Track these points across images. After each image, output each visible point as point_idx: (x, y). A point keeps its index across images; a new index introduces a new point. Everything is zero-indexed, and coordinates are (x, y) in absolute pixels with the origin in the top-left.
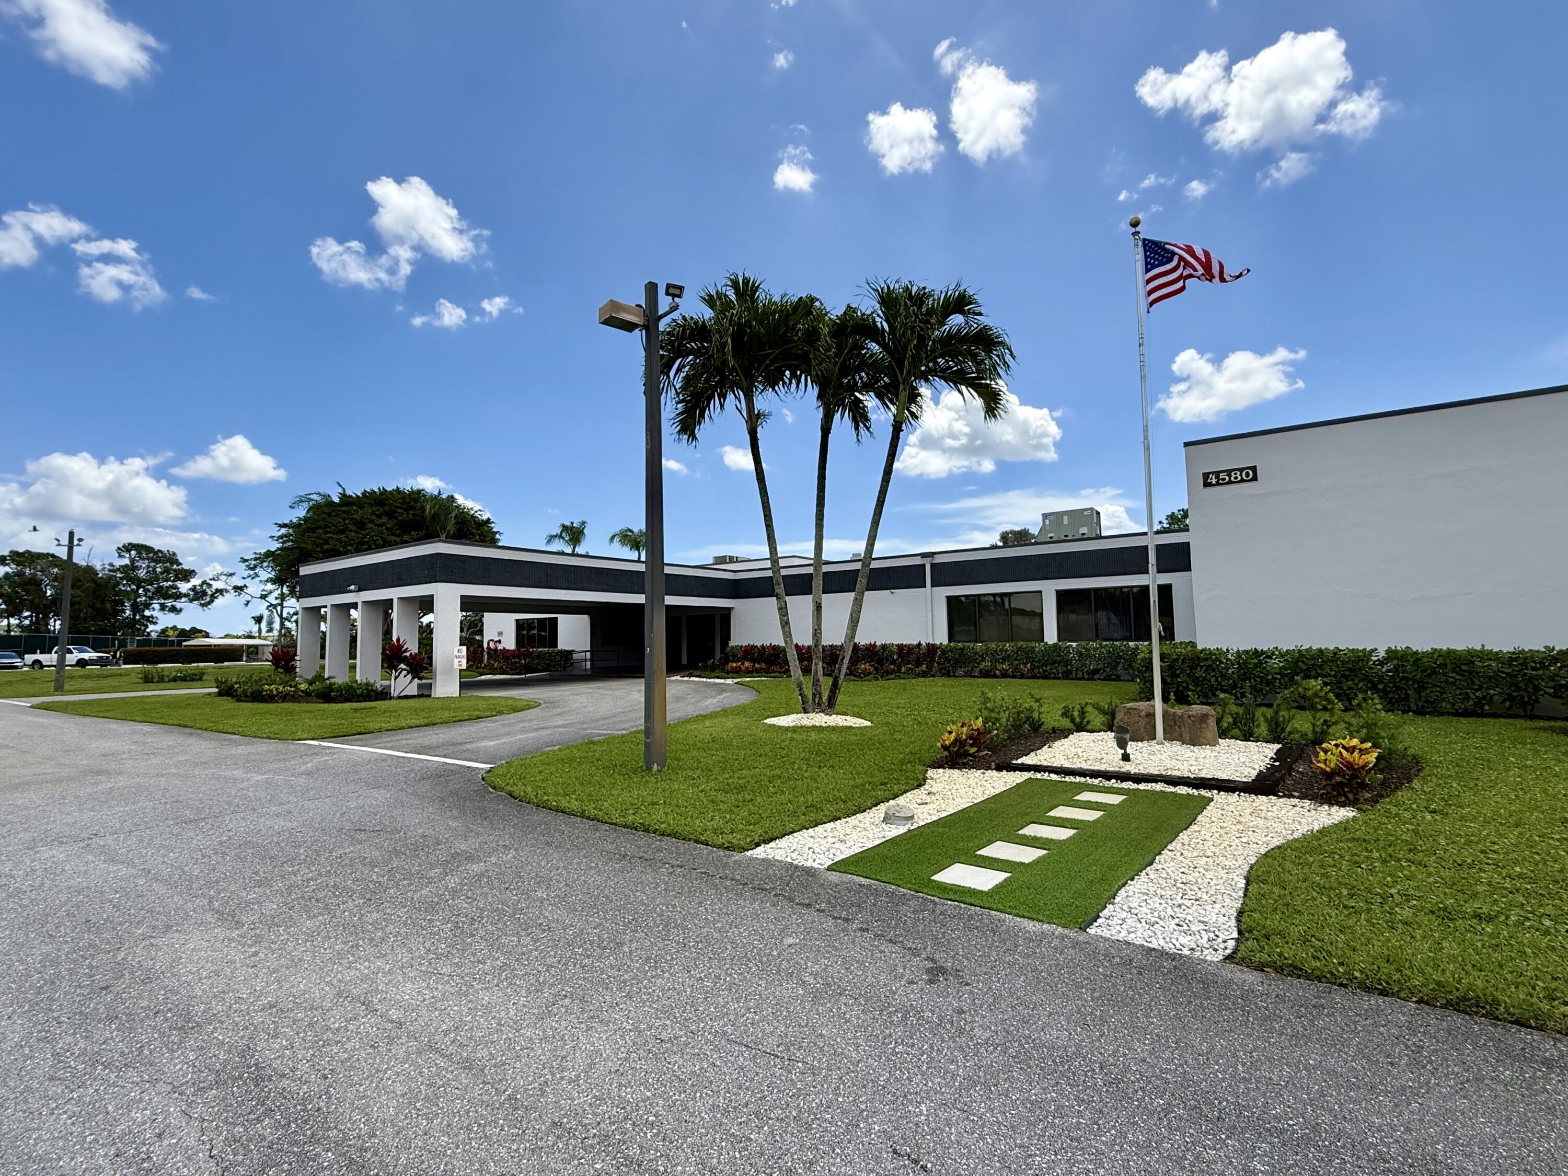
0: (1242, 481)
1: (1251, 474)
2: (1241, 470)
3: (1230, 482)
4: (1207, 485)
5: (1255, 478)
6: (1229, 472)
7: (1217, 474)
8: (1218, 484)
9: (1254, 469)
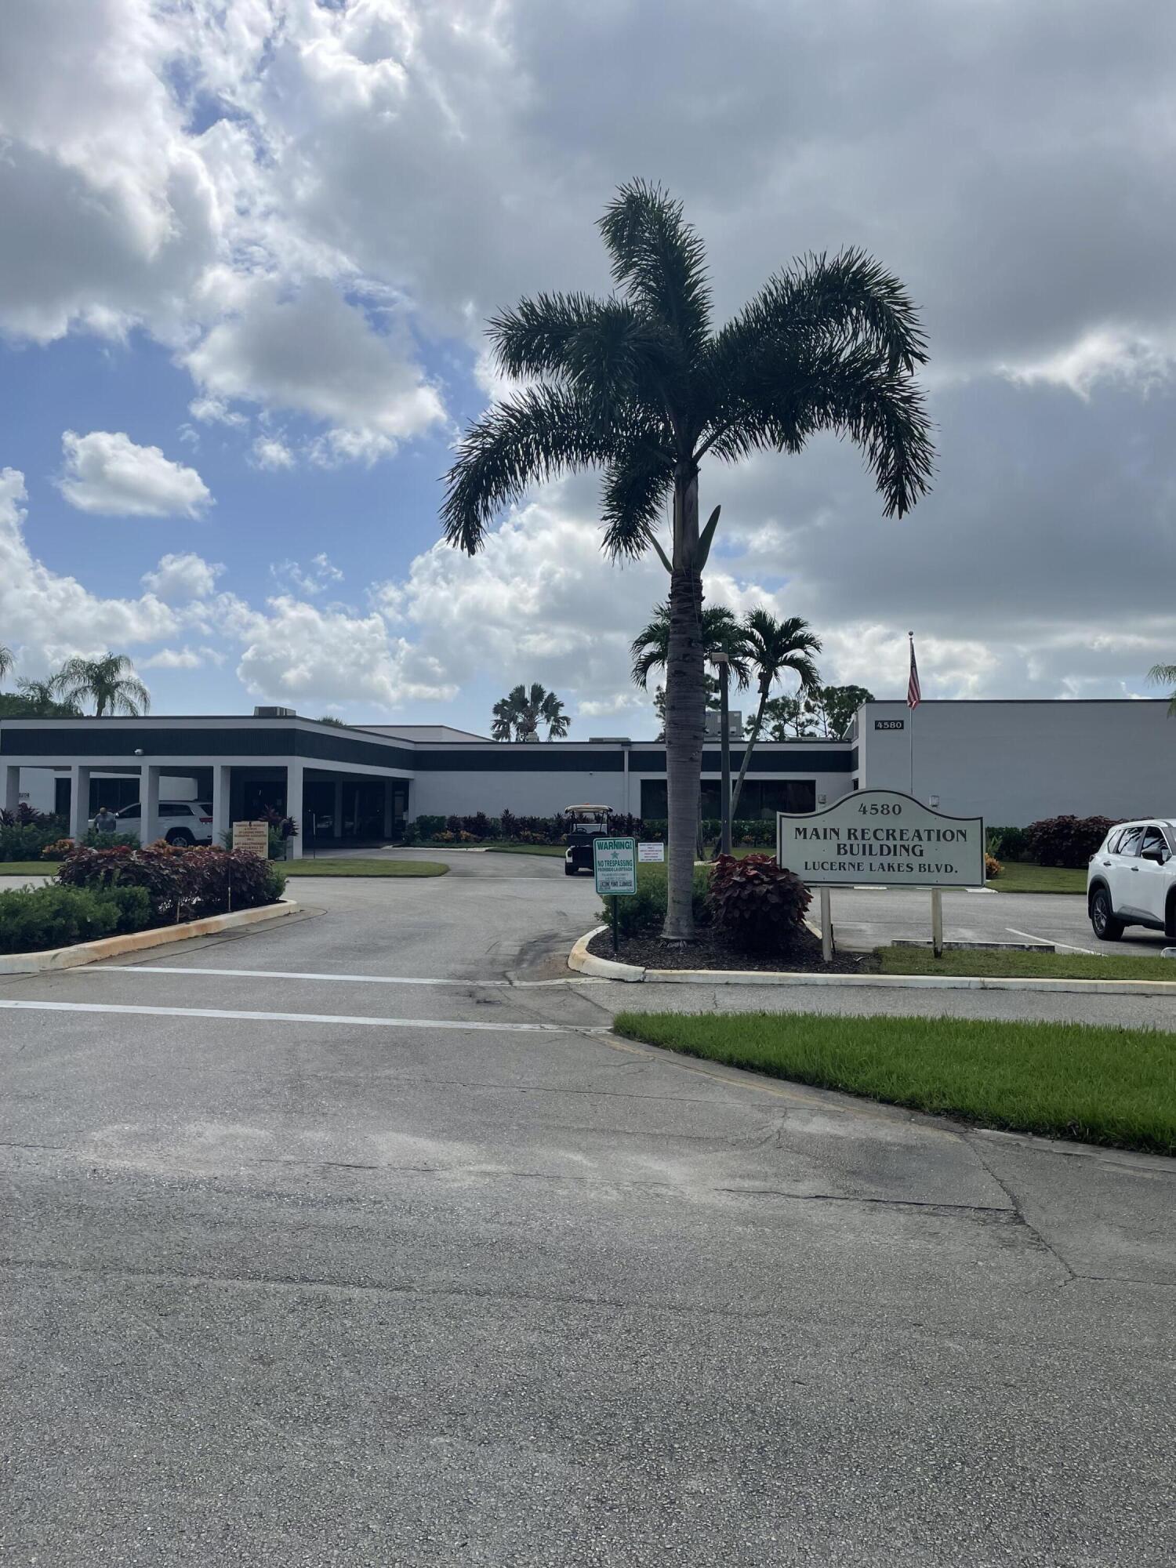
0: (896, 728)
1: (900, 725)
2: (896, 722)
3: (889, 728)
4: (877, 728)
5: (902, 728)
6: (889, 722)
7: (883, 722)
8: (883, 728)
9: (902, 722)
